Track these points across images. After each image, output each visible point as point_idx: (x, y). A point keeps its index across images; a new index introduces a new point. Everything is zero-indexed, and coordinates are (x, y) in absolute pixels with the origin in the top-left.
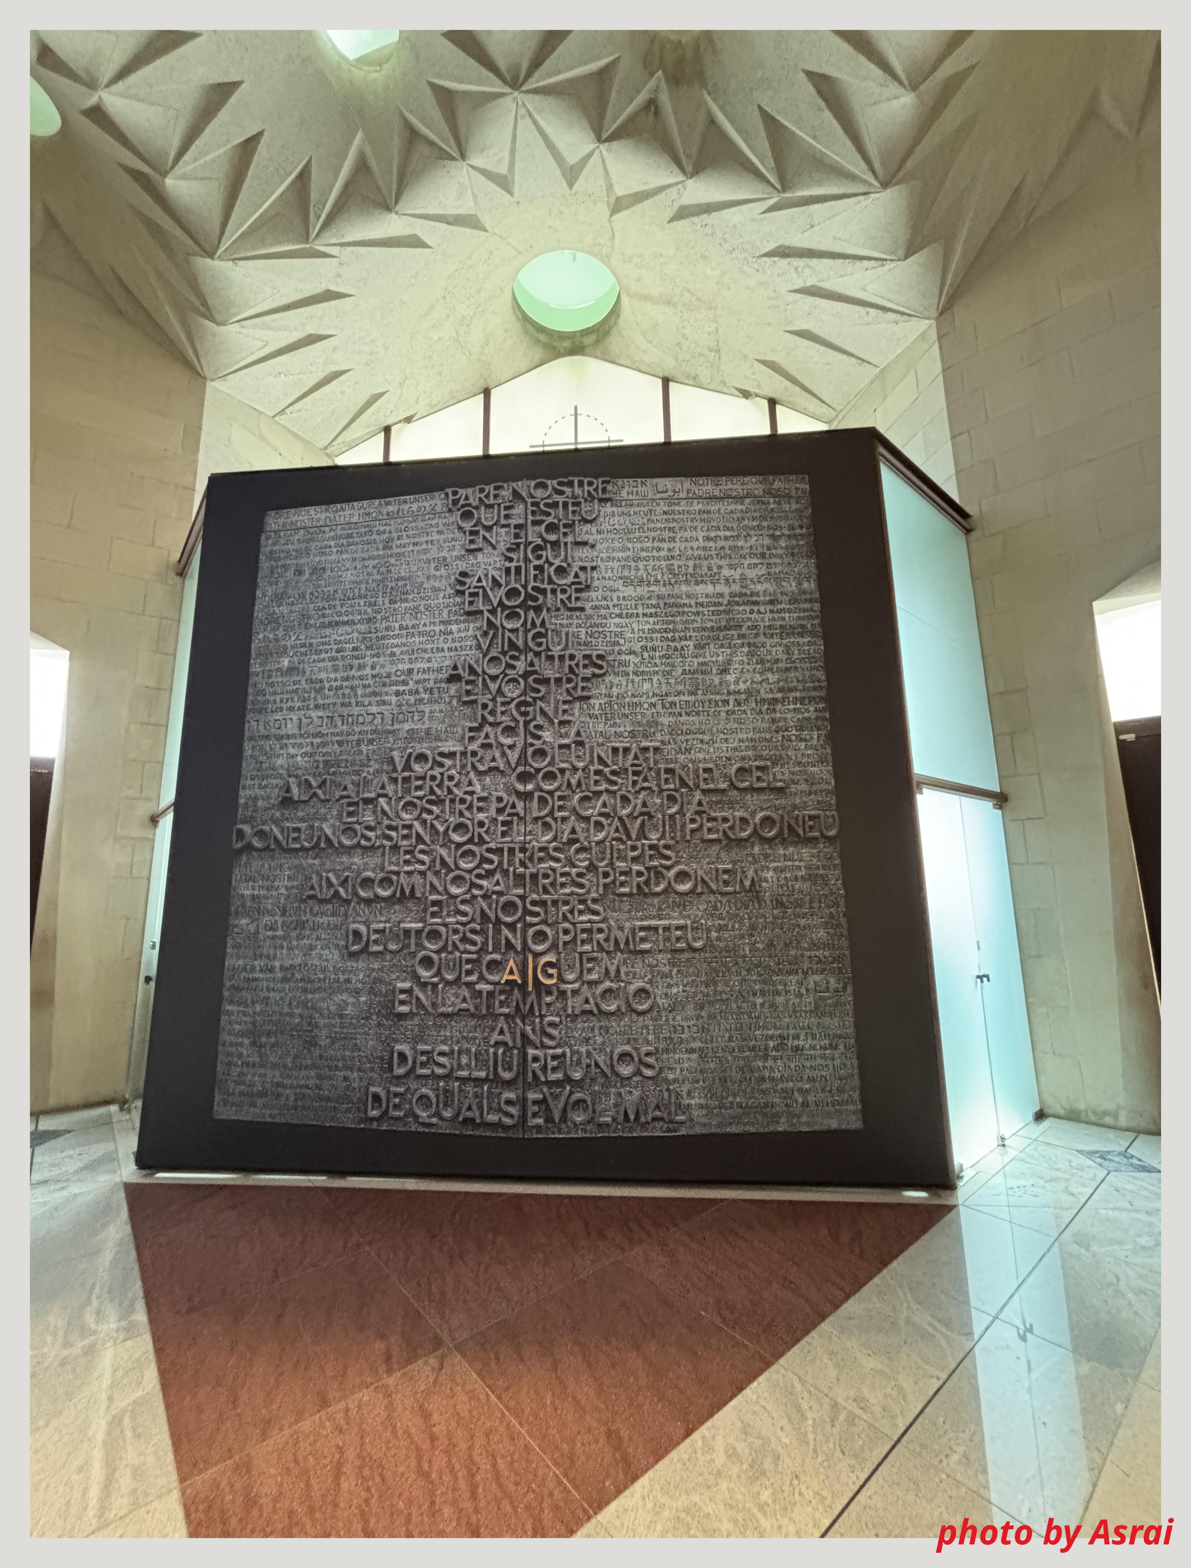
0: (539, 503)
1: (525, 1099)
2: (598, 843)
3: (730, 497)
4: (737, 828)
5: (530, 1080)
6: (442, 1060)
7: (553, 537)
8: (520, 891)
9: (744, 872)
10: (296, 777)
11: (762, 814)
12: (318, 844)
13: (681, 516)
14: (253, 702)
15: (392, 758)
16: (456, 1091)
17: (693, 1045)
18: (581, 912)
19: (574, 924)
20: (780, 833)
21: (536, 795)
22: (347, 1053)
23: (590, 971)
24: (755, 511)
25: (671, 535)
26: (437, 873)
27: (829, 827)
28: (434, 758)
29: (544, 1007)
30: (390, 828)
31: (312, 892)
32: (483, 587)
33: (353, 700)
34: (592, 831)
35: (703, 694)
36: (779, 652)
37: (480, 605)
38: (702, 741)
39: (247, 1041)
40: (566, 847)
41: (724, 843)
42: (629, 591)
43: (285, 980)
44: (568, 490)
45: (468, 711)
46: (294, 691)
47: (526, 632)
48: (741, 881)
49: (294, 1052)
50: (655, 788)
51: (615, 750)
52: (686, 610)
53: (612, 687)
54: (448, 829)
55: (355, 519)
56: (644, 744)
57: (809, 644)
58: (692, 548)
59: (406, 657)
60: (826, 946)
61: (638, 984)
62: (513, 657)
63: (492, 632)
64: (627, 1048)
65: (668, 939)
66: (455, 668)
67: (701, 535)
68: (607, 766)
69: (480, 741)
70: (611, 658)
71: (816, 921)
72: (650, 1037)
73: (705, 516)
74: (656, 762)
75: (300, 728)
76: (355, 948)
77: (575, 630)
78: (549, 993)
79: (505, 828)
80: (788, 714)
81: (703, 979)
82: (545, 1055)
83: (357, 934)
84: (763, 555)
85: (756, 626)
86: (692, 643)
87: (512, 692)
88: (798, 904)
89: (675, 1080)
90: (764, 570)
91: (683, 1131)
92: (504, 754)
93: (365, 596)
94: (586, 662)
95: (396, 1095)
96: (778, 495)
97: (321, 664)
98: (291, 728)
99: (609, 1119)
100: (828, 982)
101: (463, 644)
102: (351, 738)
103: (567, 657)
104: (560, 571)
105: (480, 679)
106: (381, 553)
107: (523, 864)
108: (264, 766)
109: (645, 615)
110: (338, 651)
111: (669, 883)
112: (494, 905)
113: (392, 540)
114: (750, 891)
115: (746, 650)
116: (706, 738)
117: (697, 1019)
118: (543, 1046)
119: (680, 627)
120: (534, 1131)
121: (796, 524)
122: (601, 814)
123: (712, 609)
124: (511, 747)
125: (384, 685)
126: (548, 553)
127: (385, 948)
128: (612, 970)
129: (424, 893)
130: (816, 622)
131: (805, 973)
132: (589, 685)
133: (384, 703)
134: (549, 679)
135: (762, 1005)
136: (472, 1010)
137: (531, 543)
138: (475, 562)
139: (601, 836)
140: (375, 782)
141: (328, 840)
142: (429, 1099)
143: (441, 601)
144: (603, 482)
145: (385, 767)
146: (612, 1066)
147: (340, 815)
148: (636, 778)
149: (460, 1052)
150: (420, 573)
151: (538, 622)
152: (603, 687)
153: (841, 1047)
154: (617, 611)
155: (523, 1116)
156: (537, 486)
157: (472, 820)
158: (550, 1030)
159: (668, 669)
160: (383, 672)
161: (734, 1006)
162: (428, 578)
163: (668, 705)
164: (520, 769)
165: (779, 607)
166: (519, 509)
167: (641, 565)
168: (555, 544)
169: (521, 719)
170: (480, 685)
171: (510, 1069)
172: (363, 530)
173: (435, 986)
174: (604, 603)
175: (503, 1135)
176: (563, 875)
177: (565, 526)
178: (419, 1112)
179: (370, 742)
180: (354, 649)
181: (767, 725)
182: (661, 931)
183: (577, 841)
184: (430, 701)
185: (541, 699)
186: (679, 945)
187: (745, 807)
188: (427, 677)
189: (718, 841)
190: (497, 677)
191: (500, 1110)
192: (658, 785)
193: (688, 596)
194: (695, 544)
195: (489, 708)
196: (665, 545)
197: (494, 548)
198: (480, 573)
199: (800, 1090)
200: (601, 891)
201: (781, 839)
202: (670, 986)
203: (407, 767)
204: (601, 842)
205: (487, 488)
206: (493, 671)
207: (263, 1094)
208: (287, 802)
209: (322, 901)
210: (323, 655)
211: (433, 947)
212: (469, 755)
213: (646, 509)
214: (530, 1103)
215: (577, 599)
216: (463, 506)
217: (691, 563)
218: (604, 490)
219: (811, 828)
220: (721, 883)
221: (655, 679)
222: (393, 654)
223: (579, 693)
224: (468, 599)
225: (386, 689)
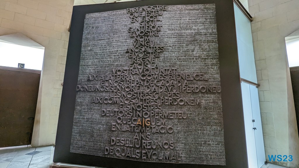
0: (149, 11)
1: (142, 152)
2: (161, 92)
3: (195, 9)
4: (195, 90)
5: (143, 148)
6: (122, 142)
7: (152, 19)
8: (142, 103)
9: (197, 100)
10: (91, 75)
11: (202, 86)
12: (95, 90)
13: (183, 14)
14: (82, 57)
15: (112, 71)
16: (125, 149)
17: (183, 142)
18: (156, 109)
19: (154, 111)
20: (206, 91)
21: (146, 80)
22: (101, 139)
23: (158, 123)
24: (201, 13)
25: (180, 18)
26: (122, 98)
27: (219, 90)
28: (122, 71)
29: (147, 131)
30: (111, 87)
31: (94, 101)
32: (135, 31)
33: (104, 57)
34: (159, 89)
35: (188, 57)
36: (207, 47)
37: (134, 35)
38: (187, 68)
39: (78, 135)
40: (153, 93)
41: (192, 93)
42: (170, 32)
43: (87, 121)
44: (156, 8)
45: (130, 60)
46: (91, 55)
47: (145, 41)
48: (196, 102)
49: (88, 138)
50: (175, 79)
51: (165, 70)
52: (184, 36)
53: (165, 55)
54: (125, 87)
55: (106, 16)
56: (173, 68)
57: (214, 45)
58: (185, 22)
59: (116, 47)
60: (217, 119)
61: (169, 126)
62: (141, 47)
63: (137, 42)
64: (167, 142)
65: (177, 116)
66: (128, 50)
67: (188, 19)
68: (163, 73)
69: (133, 67)
70: (165, 48)
71: (214, 113)
72: (172, 139)
73: (189, 14)
74: (175, 73)
75: (92, 63)
76: (103, 114)
77: (156, 41)
78: (148, 127)
79: (138, 88)
80: (209, 62)
81: (186, 126)
82: (147, 142)
83: (104, 111)
84: (203, 23)
85: (201, 41)
86: (185, 44)
87: (141, 55)
88: (210, 109)
89: (178, 150)
90: (203, 27)
91: (180, 163)
92: (138, 70)
93: (108, 33)
94: (159, 49)
95: (111, 149)
96: (207, 9)
97: (97, 49)
98: (90, 63)
99: (162, 158)
100: (217, 128)
101: (130, 44)
102: (103, 66)
103: (154, 47)
104: (153, 27)
105: (134, 52)
106: (112, 23)
107: (142, 97)
108: (84, 72)
109: (174, 38)
110: (101, 46)
111: (178, 102)
112: (135, 106)
113: (114, 20)
114: (198, 105)
115: (199, 46)
116: (188, 67)
117: (184, 136)
118: (146, 140)
119: (182, 40)
120: (144, 160)
121: (212, 16)
122: (161, 85)
123: (190, 36)
124: (140, 69)
125: (111, 54)
126: (150, 23)
127: (110, 115)
128: (163, 123)
129: (119, 103)
130: (216, 39)
131: (211, 126)
132: (160, 54)
133: (111, 58)
134: (150, 53)
135: (200, 133)
136: (130, 131)
137: (146, 21)
138: (133, 25)
139: (161, 90)
140: (108, 76)
141: (97, 89)
142: (119, 151)
143: (125, 34)
144: (164, 6)
145: (111, 73)
146: (163, 146)
147: (100, 83)
148: (170, 77)
149: (127, 140)
150: (120, 28)
151: (148, 39)
152: (163, 54)
153: (221, 144)
154: (167, 37)
155: (141, 157)
156: (148, 7)
157: (131, 86)
158: (148, 136)
159: (179, 50)
160: (111, 51)
161: (193, 133)
162: (122, 29)
163: (179, 59)
164: (142, 74)
165: (207, 36)
166: (144, 13)
167: (173, 26)
168: (152, 21)
169: (143, 62)
170: (133, 54)
171: (138, 145)
172: (108, 18)
173: (121, 124)
174: (163, 35)
175: (136, 160)
176: (152, 99)
177: (155, 17)
178: (116, 154)
179: (108, 67)
180: (105, 45)
181: (204, 64)
182: (176, 114)
183: (156, 91)
184: (122, 58)
185: (148, 57)
186: (180, 117)
187: (197, 84)
188: (121, 52)
189: (191, 92)
190: (137, 52)
191: (136, 154)
192: (176, 79)
193: (184, 33)
194: (186, 21)
195: (135, 59)
196: (179, 21)
197: (138, 22)
198: (134, 28)
199: (210, 155)
200: (161, 104)
201: (206, 92)
202: (177, 127)
203: (116, 73)
204: (162, 92)
205: (136, 8)
206: (137, 51)
207: (81, 147)
208: (89, 80)
209: (95, 103)
210: (98, 47)
211: (121, 115)
212: (130, 70)
213: (174, 12)
214: (143, 153)
215: (157, 34)
216: (131, 12)
217: (185, 25)
218: (164, 8)
219: (214, 90)
220: (191, 103)
221: (176, 53)
222: (114, 47)
223: (157, 56)
224: (131, 34)
225: (112, 55)
